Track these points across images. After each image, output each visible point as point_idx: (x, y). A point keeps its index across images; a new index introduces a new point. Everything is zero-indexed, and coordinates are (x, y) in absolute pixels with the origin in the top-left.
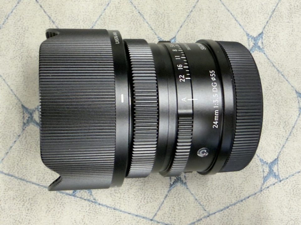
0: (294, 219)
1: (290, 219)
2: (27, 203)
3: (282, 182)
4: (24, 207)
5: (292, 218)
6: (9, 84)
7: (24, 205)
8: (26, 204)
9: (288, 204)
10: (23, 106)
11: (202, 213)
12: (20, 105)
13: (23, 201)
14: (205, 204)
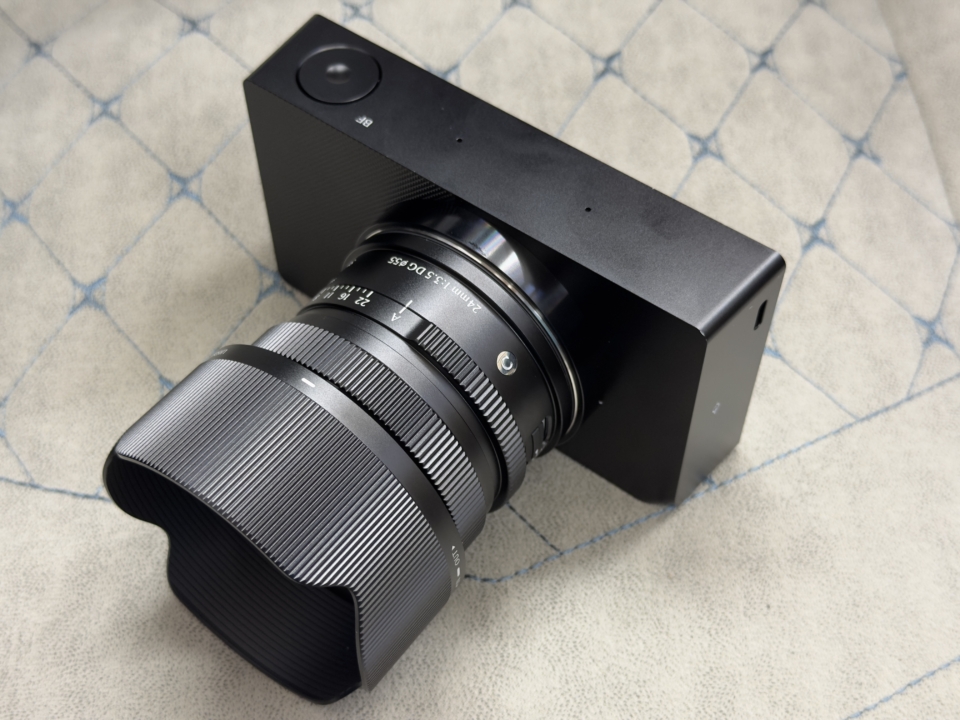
0: (754, 557)
1: (745, 559)
2: (157, 549)
3: (721, 488)
4: (150, 558)
5: (751, 555)
6: (136, 341)
7: (150, 554)
8: (154, 552)
9: (739, 529)
10: (161, 378)
11: (543, 552)
12: (156, 377)
13: (149, 547)
14: (549, 533)
